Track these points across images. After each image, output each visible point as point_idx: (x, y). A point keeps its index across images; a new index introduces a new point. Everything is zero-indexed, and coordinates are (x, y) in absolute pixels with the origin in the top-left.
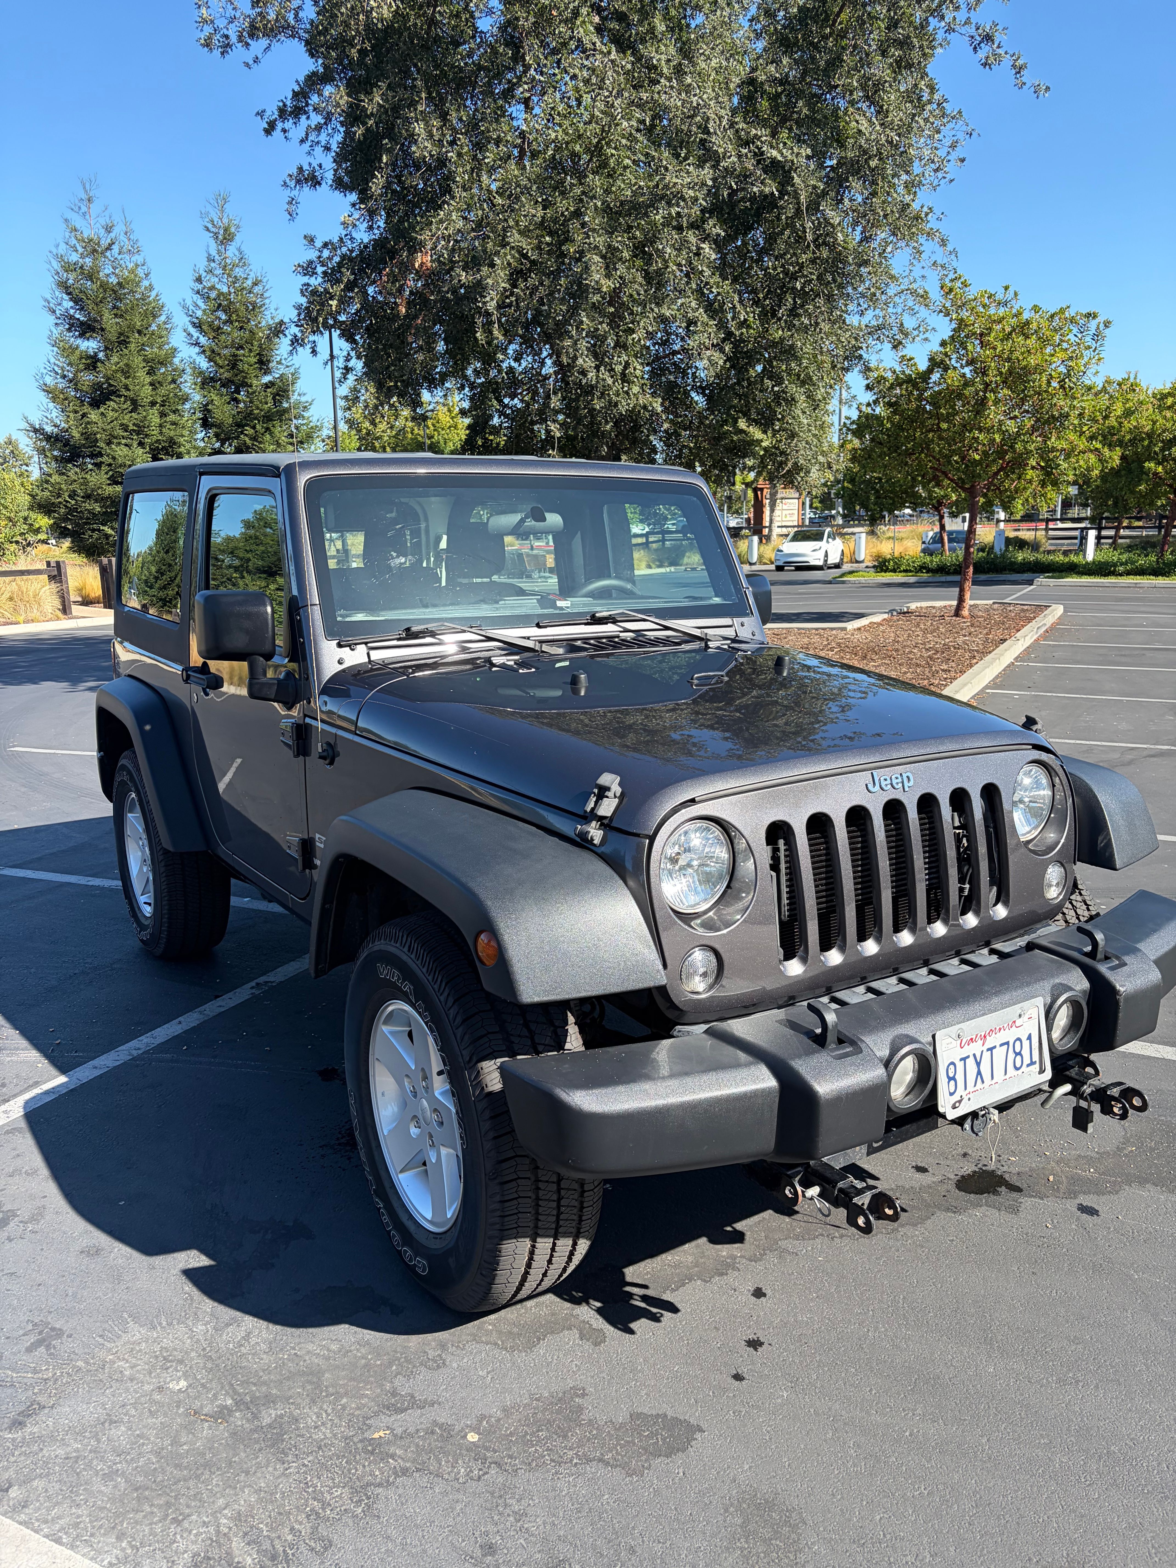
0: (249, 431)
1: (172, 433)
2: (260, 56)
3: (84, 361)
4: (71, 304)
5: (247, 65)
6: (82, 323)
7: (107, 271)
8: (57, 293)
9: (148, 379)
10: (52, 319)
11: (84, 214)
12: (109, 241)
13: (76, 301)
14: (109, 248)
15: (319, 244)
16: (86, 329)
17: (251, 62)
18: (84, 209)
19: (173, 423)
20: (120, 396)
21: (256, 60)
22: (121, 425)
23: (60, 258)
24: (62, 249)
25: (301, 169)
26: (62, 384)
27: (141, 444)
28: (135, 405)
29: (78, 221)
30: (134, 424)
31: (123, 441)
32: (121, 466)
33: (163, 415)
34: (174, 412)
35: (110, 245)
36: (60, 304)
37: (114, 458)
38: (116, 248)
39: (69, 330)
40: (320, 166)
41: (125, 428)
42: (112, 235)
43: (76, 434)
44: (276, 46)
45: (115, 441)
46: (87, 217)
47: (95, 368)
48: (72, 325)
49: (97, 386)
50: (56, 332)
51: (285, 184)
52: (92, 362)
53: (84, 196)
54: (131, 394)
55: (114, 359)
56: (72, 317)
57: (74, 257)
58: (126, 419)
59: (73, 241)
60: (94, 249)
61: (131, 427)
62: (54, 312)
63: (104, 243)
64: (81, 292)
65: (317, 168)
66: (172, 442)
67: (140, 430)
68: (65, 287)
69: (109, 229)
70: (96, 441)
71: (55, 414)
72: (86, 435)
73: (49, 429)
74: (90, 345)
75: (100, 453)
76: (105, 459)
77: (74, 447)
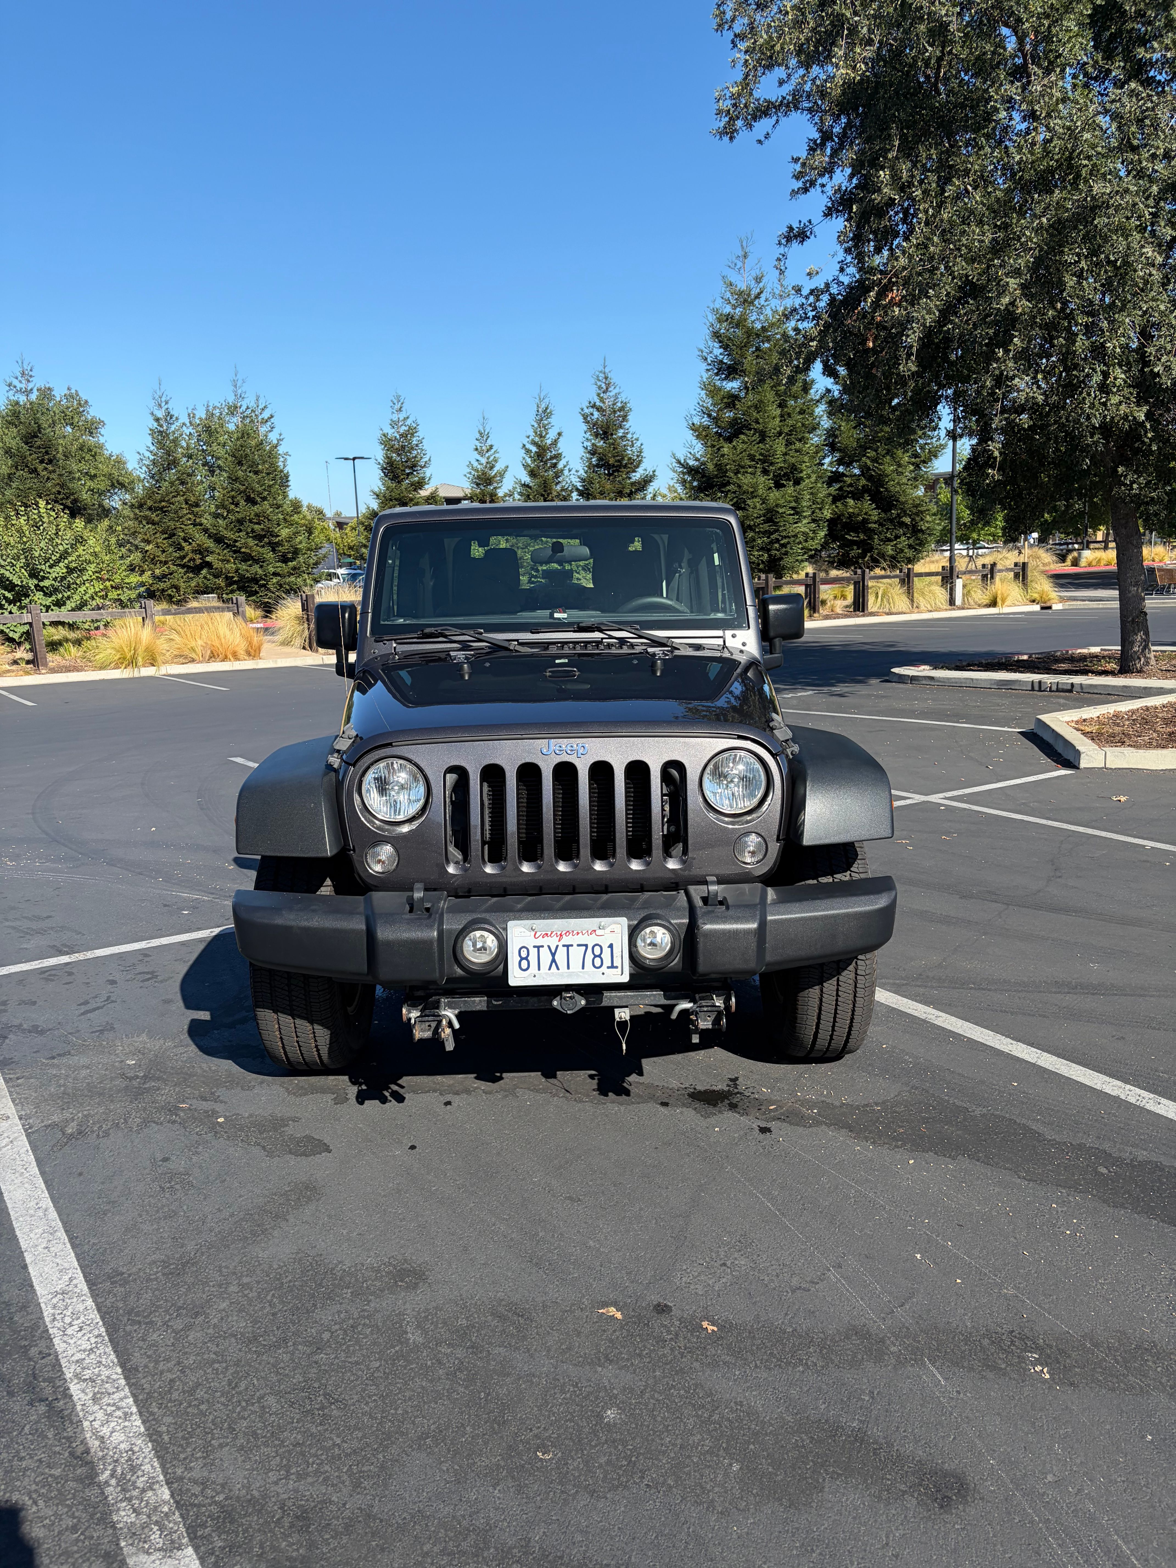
0: (871, 453)
1: (793, 460)
2: (770, 132)
3: (725, 400)
4: (721, 350)
5: (760, 142)
6: (729, 367)
7: (753, 318)
8: (710, 343)
9: (779, 411)
10: (704, 366)
11: (739, 269)
12: (758, 290)
13: (725, 347)
14: (758, 296)
15: (805, 292)
16: (731, 371)
17: (763, 139)
18: (739, 264)
19: (797, 451)
20: (750, 429)
21: (767, 136)
22: (749, 455)
23: (715, 311)
24: (719, 303)
25: (791, 228)
26: (706, 421)
27: (765, 472)
28: (763, 436)
29: (733, 277)
30: (761, 454)
31: (750, 470)
32: (744, 492)
33: (789, 443)
34: (800, 440)
35: (759, 294)
36: (711, 352)
37: (739, 486)
38: (763, 296)
39: (717, 374)
40: (810, 222)
41: (752, 458)
42: (761, 285)
43: (710, 466)
44: (784, 120)
45: (742, 470)
46: (742, 271)
47: (734, 406)
48: (719, 370)
49: (734, 422)
50: (705, 376)
51: (780, 243)
52: (731, 400)
53: (741, 253)
54: (760, 427)
55: (750, 396)
56: (721, 362)
57: (728, 309)
58: (754, 450)
59: (728, 295)
60: (746, 299)
61: (758, 457)
62: (706, 359)
63: (754, 292)
64: (730, 339)
65: (807, 224)
66: (794, 468)
67: (766, 460)
68: (716, 335)
69: (758, 280)
70: (727, 471)
71: (698, 448)
72: (719, 467)
73: (691, 463)
74: (732, 385)
75: (728, 482)
76: (731, 487)
77: (709, 478)
